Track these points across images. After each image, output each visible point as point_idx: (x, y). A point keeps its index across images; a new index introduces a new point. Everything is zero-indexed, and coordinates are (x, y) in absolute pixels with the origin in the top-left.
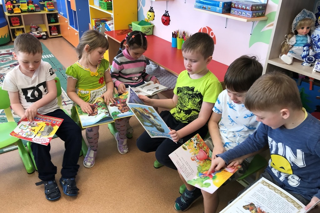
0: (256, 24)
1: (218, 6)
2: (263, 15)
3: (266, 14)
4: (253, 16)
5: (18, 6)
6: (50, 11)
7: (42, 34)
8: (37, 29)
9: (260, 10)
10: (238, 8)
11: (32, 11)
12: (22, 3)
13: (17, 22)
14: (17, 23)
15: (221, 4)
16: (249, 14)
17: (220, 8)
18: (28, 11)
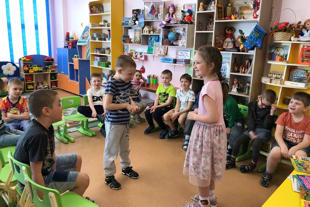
0: (187, 67)
1: (171, 61)
2: (189, 64)
3: (190, 63)
4: (185, 64)
5: (32, 68)
6: (52, 71)
7: (45, 87)
8: (42, 84)
9: (188, 61)
10: (179, 61)
11: (41, 71)
12: (34, 66)
13: (30, 78)
14: (30, 80)
15: (172, 60)
16: (184, 63)
17: (172, 61)
18: (38, 71)
